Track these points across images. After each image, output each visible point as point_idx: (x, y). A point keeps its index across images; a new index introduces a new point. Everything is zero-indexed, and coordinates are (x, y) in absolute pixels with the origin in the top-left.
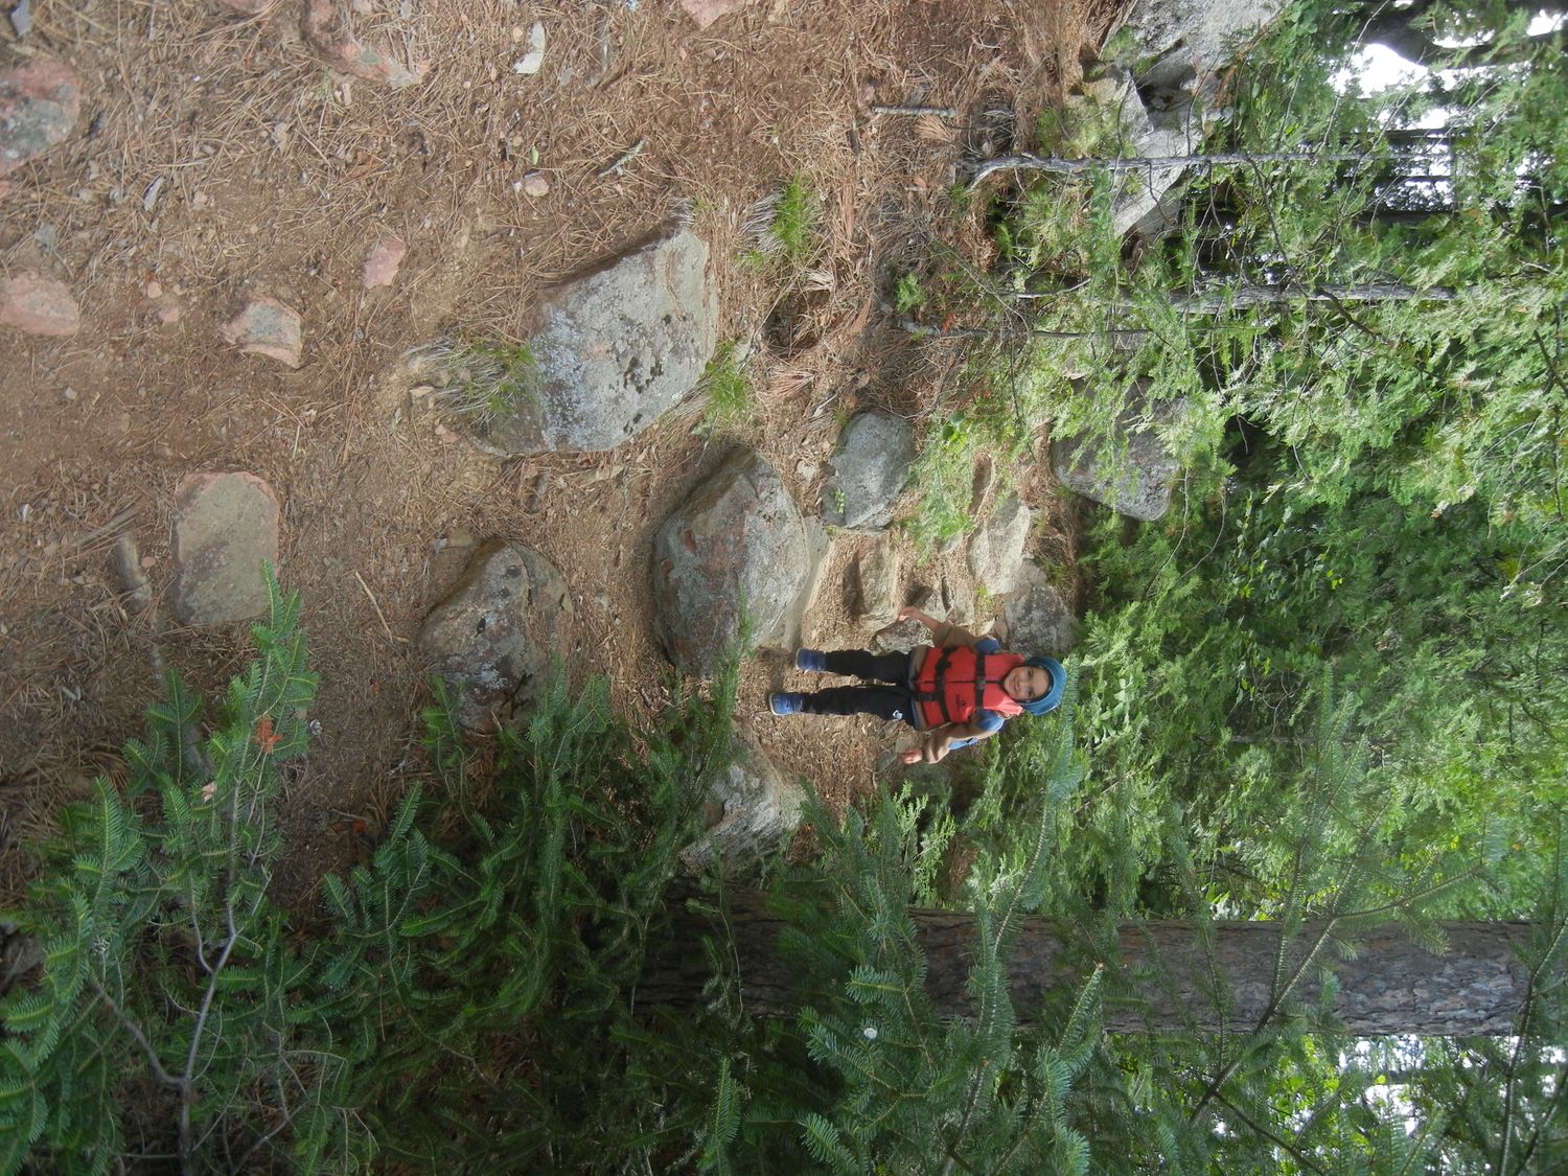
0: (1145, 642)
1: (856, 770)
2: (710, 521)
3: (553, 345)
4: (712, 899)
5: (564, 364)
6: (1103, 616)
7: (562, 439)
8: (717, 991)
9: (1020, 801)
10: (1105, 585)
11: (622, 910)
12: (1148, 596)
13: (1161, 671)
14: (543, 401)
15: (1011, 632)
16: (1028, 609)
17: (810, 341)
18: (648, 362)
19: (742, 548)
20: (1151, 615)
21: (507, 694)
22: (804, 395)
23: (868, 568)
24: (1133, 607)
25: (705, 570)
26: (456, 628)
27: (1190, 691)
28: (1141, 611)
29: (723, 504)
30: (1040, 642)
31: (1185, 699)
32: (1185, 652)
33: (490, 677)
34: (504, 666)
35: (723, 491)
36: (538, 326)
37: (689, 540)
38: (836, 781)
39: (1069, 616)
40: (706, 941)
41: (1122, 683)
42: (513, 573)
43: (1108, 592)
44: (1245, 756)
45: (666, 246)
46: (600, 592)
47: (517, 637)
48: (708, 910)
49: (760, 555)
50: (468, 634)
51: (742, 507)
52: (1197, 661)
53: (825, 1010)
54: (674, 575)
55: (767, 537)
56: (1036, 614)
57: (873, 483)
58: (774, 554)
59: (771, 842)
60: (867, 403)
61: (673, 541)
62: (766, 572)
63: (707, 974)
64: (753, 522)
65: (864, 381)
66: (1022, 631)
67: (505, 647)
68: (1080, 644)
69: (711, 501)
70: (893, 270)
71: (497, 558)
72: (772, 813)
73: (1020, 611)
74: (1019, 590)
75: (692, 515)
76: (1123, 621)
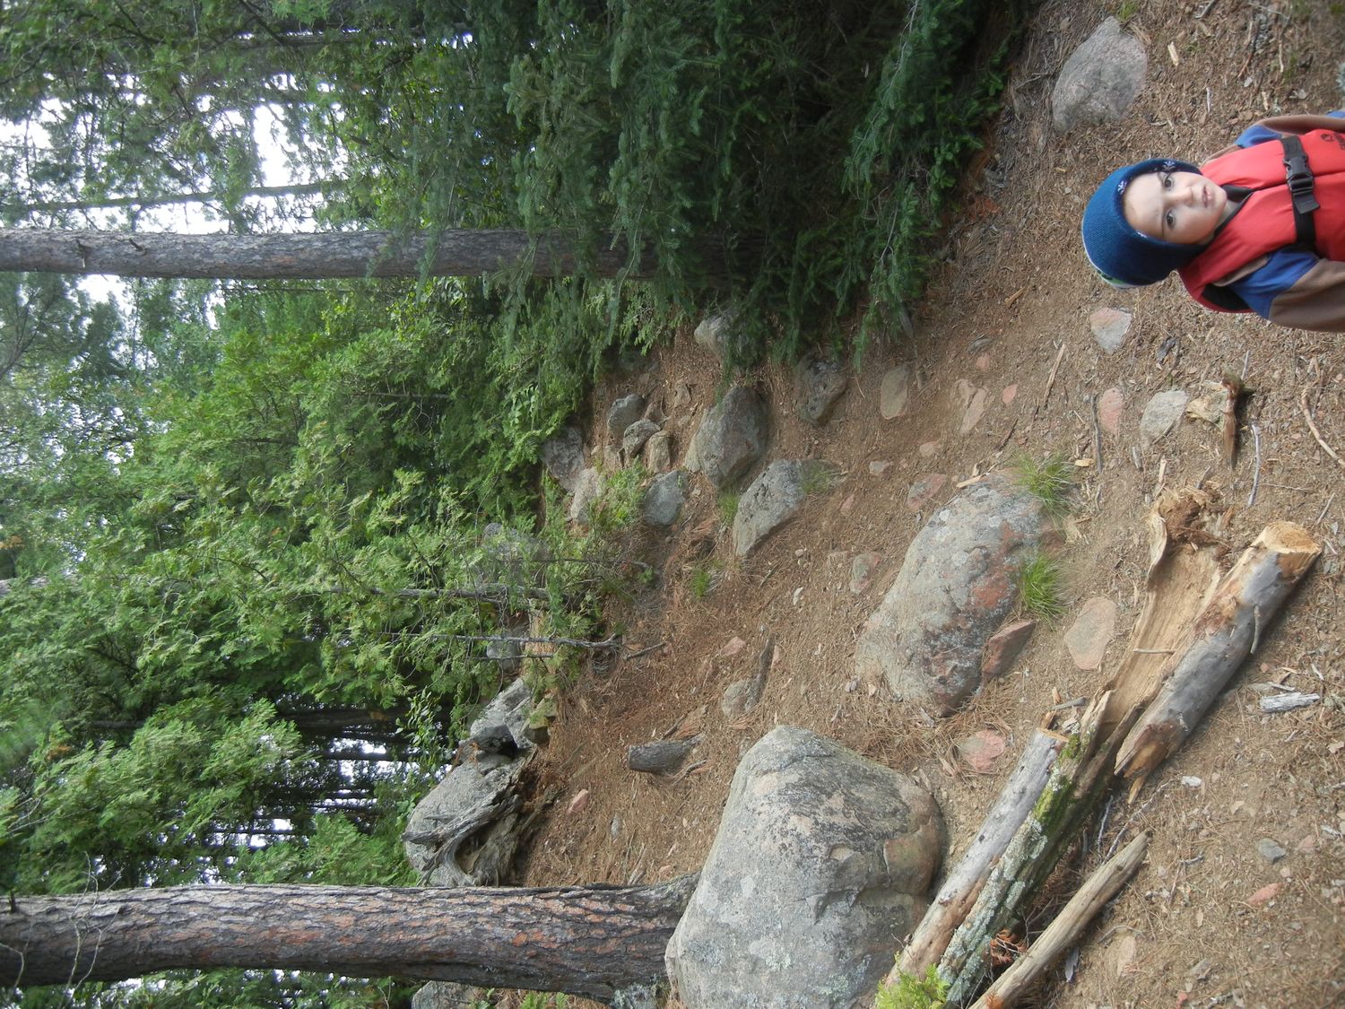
0: (499, 449)
1: (671, 359)
2: (739, 453)
3: (795, 496)
4: (736, 282)
5: (791, 489)
6: (527, 462)
7: (794, 463)
8: (732, 243)
9: (578, 352)
10: (523, 482)
11: (769, 272)
12: (498, 477)
13: (491, 432)
14: (800, 477)
15: (581, 449)
16: (571, 464)
17: (694, 543)
18: (760, 497)
19: (724, 441)
20: (497, 464)
21: (816, 361)
22: (696, 522)
23: (665, 460)
24: (508, 468)
25: (741, 431)
26: (833, 385)
27: (472, 422)
28: (502, 467)
29: (733, 462)
30: (564, 445)
31: (475, 417)
32: (474, 447)
33: (822, 367)
34: (817, 371)
35: (733, 468)
36: (800, 502)
37: (749, 446)
38: (682, 351)
39: (546, 461)
40: (737, 264)
41: (517, 421)
42: (813, 408)
43: (520, 479)
44: (443, 383)
45: (752, 544)
46: (787, 417)
47: (811, 383)
48: (737, 277)
49: (716, 439)
50: (829, 383)
51: (725, 459)
52: (467, 441)
53: (686, 236)
54: (757, 431)
55: (713, 447)
56: (566, 461)
57: (663, 489)
58: (710, 441)
59: (713, 313)
60: (665, 529)
61: (757, 446)
62: (714, 432)
63: (737, 250)
64: (720, 453)
65: (668, 539)
66: (574, 450)
67: (817, 378)
68: (541, 444)
69: (740, 463)
70: (654, 588)
71: (819, 415)
72: (712, 326)
73: (575, 462)
74: (576, 474)
75: (748, 457)
76: (514, 460)
